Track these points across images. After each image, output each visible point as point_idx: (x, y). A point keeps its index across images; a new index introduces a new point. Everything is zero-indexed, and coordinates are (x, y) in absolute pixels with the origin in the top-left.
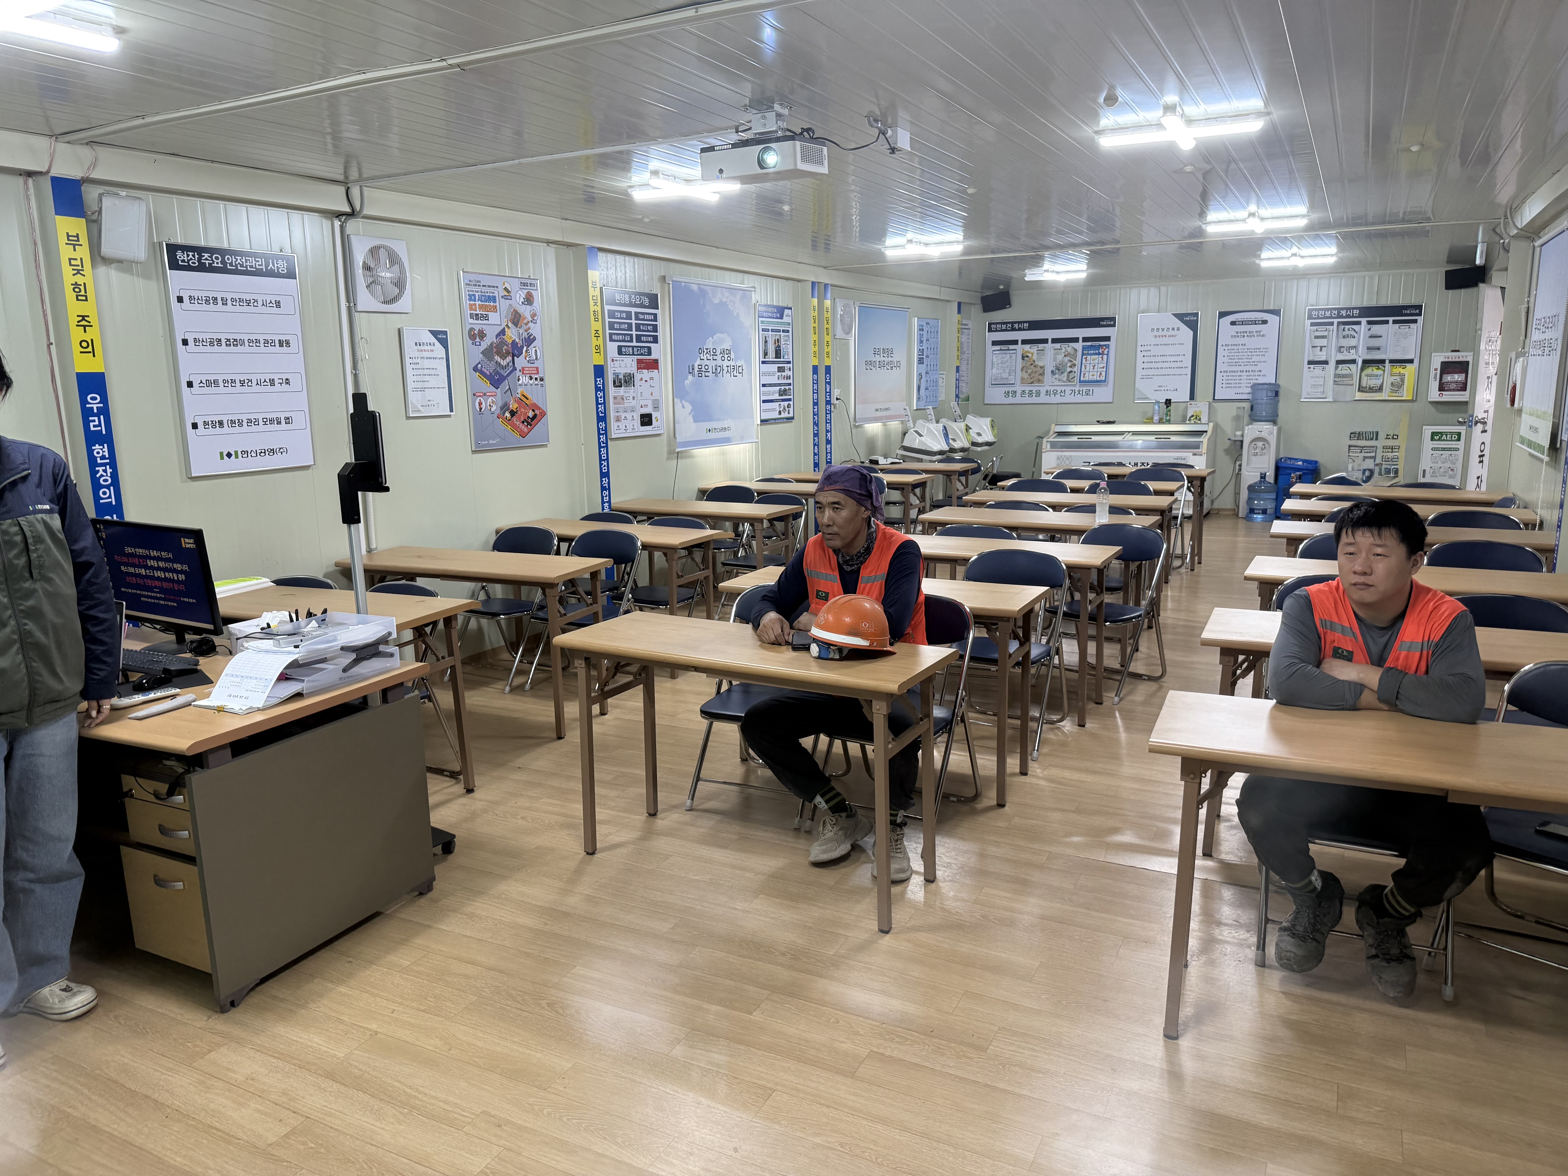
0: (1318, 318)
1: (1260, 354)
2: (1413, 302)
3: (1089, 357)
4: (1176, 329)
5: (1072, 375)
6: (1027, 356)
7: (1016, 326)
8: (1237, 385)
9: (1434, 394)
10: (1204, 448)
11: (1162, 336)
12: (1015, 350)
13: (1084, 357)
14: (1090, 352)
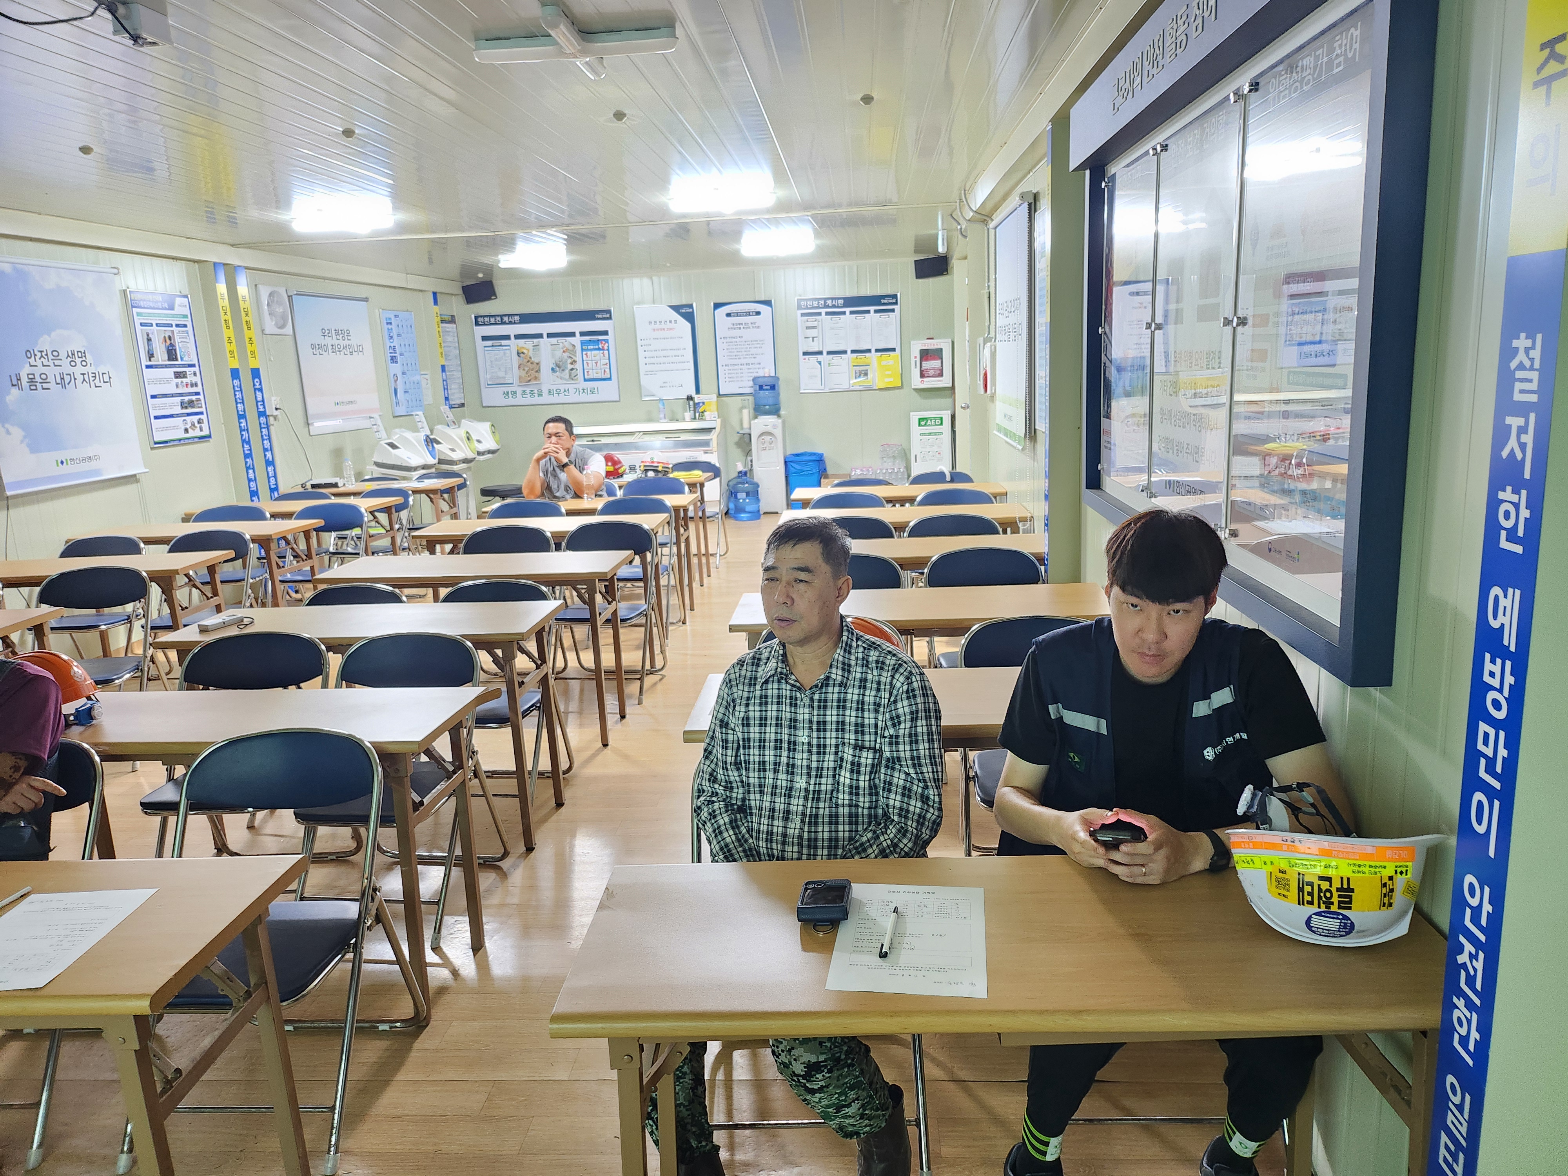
0: (807, 308)
1: (758, 346)
2: (889, 292)
3: (589, 353)
4: (673, 322)
5: (573, 373)
6: (523, 353)
7: (506, 319)
8: (740, 379)
9: (917, 382)
10: (714, 444)
11: (661, 329)
12: (509, 346)
13: (584, 353)
14: (589, 347)
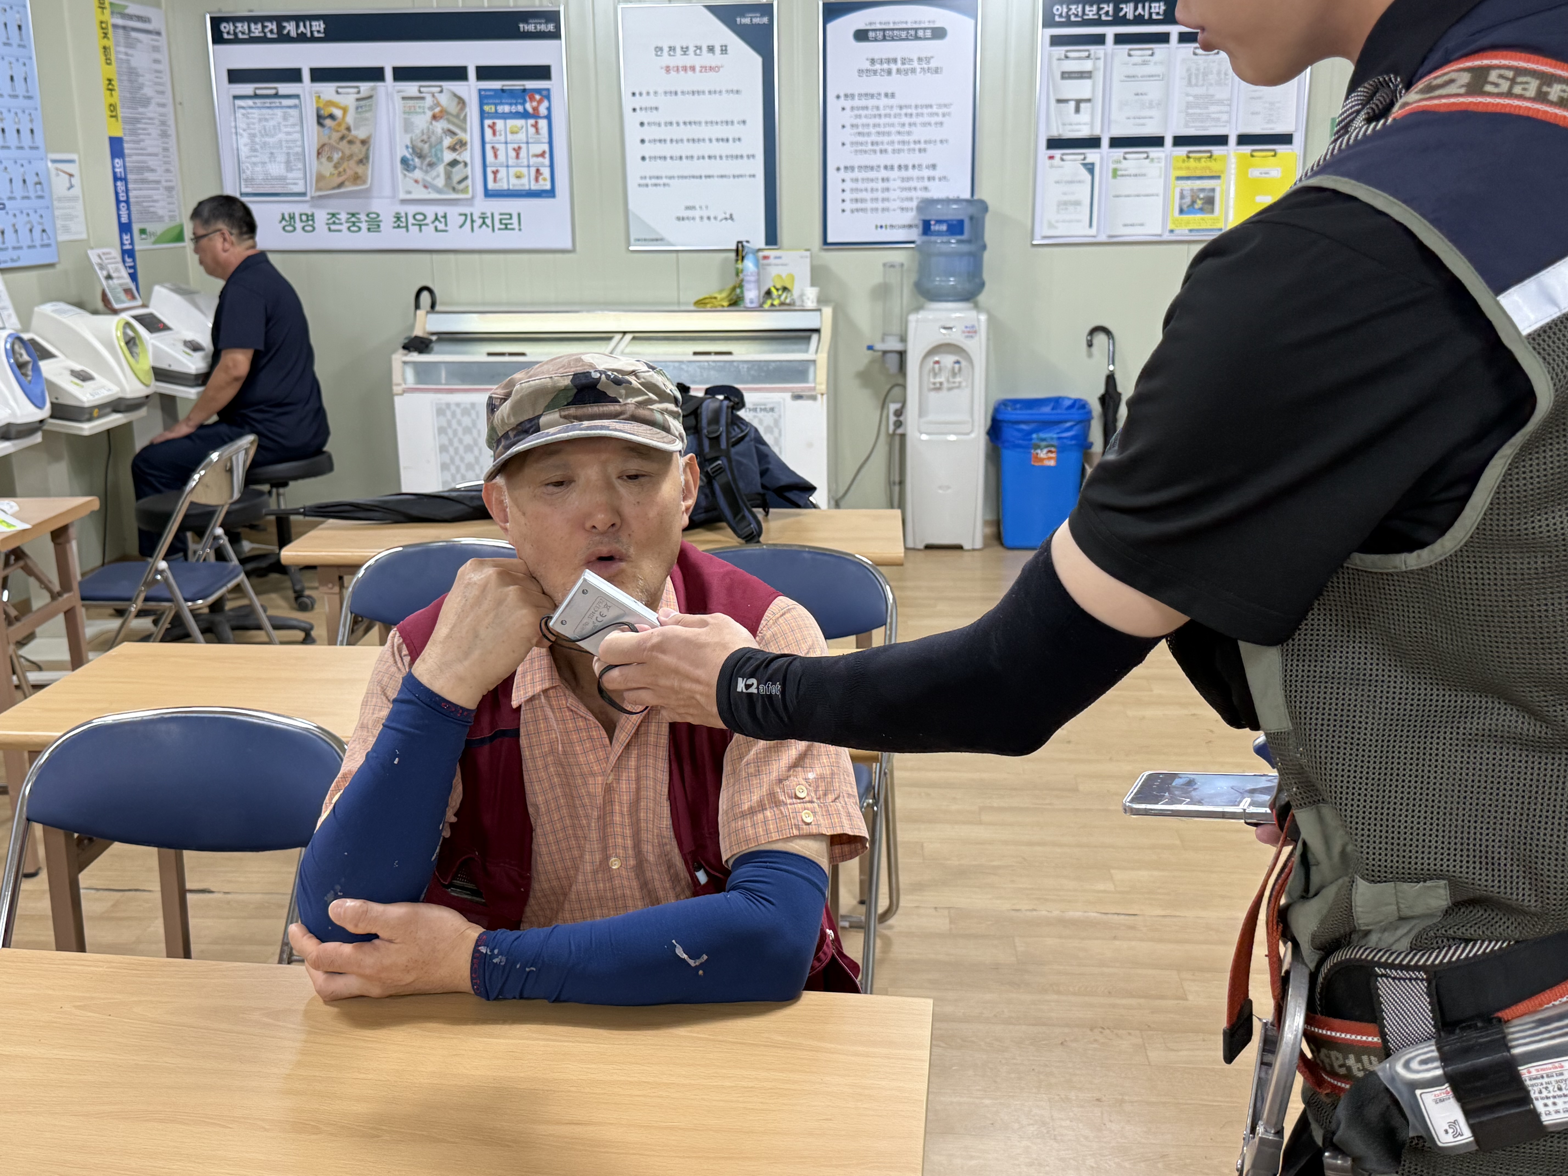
0: (1069, 23)
1: (934, 120)
3: (500, 124)
4: (718, 50)
5: (458, 173)
6: (332, 117)
7: (290, 28)
8: (880, 205)
10: (820, 378)
11: (685, 69)
12: (297, 96)
13: (488, 122)
14: (500, 109)
